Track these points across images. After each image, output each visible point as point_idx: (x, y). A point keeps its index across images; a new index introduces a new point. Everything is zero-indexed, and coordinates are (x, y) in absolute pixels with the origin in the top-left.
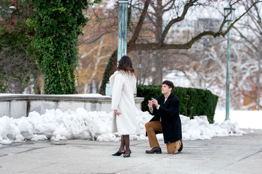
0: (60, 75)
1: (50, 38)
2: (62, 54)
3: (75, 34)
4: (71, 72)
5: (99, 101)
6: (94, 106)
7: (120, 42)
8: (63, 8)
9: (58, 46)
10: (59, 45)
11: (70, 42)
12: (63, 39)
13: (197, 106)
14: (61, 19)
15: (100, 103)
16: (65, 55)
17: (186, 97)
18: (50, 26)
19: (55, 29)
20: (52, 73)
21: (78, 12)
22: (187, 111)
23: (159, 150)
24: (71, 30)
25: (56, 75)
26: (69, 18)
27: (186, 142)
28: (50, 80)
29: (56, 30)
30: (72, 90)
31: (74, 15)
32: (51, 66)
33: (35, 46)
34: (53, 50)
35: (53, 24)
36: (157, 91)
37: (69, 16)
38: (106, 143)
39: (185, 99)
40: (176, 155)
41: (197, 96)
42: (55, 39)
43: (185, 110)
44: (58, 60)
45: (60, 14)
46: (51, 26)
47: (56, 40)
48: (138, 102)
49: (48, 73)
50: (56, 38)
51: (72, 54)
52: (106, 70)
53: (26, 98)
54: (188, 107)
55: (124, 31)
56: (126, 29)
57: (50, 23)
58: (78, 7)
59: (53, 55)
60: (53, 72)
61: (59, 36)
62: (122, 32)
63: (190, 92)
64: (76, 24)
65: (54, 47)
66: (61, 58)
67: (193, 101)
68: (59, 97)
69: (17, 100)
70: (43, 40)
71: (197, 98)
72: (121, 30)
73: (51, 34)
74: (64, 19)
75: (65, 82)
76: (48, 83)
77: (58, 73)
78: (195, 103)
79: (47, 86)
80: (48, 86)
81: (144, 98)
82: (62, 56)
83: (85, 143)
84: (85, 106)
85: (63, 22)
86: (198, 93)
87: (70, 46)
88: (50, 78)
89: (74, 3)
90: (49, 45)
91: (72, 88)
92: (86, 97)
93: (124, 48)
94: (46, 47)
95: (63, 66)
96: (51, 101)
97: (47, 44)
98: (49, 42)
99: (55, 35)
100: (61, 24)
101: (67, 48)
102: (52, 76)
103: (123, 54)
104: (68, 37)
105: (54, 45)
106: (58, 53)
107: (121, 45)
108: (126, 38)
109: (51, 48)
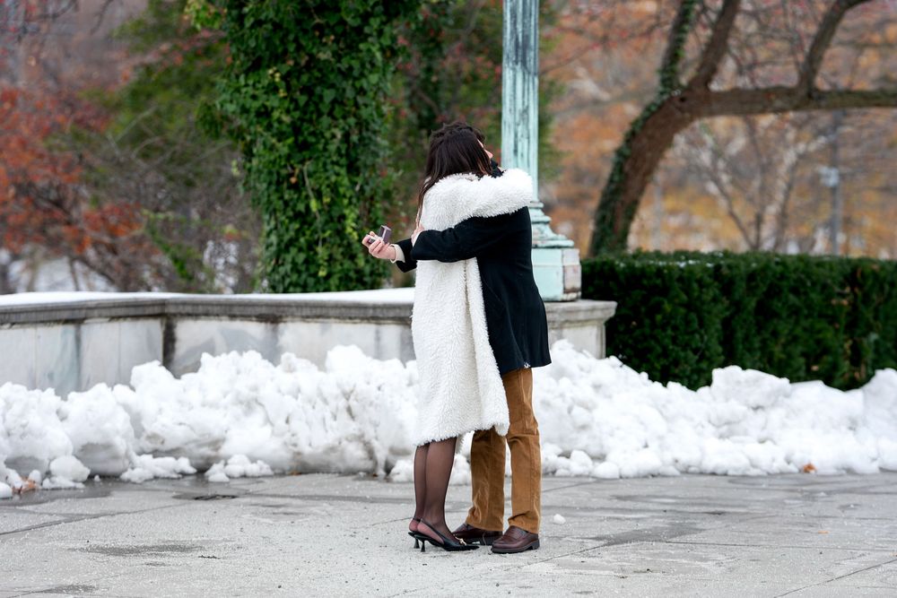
0: (316, 218)
1: (276, 71)
2: (322, 134)
3: (373, 56)
4: (367, 204)
7: (509, 83)
9: (307, 104)
10: (310, 98)
11: (353, 85)
12: (324, 75)
16: (334, 136)
18: (269, 26)
19: (291, 37)
20: (289, 209)
22: (849, 352)
24: (356, 38)
25: (304, 217)
28: (282, 236)
29: (296, 40)
30: (371, 272)
32: (282, 183)
33: (222, 106)
35: (281, 15)
36: (676, 275)
39: (833, 302)
40: (612, 547)
42: (297, 74)
43: (842, 347)
44: (310, 159)
46: (277, 26)
47: (298, 78)
48: (587, 321)
49: (275, 210)
50: (297, 72)
51: (365, 134)
53: (157, 310)
54: (849, 334)
55: (526, 38)
56: (532, 28)
57: (272, 15)
59: (287, 138)
60: (291, 204)
61: (308, 63)
62: (517, 39)
63: (863, 275)
64: (378, 16)
65: (292, 107)
66: (318, 150)
67: (876, 310)
68: (279, 305)
69: (113, 318)
70: (251, 82)
72: (512, 33)
73: (277, 58)
75: (338, 241)
76: (273, 249)
77: (308, 208)
79: (271, 260)
80: (277, 261)
81: (613, 304)
82: (323, 141)
84: (377, 339)
85: (321, 9)
87: (356, 105)
88: (282, 230)
90: (273, 102)
92: (380, 303)
93: (526, 104)
94: (259, 108)
95: (327, 182)
96: (251, 320)
97: (265, 97)
98: (272, 87)
99: (294, 59)
100: (315, 16)
101: (344, 110)
102: (287, 221)
103: (520, 129)
104: (344, 65)
105: (294, 100)
106: (307, 129)
107: (512, 93)
108: (532, 63)
109: (280, 110)
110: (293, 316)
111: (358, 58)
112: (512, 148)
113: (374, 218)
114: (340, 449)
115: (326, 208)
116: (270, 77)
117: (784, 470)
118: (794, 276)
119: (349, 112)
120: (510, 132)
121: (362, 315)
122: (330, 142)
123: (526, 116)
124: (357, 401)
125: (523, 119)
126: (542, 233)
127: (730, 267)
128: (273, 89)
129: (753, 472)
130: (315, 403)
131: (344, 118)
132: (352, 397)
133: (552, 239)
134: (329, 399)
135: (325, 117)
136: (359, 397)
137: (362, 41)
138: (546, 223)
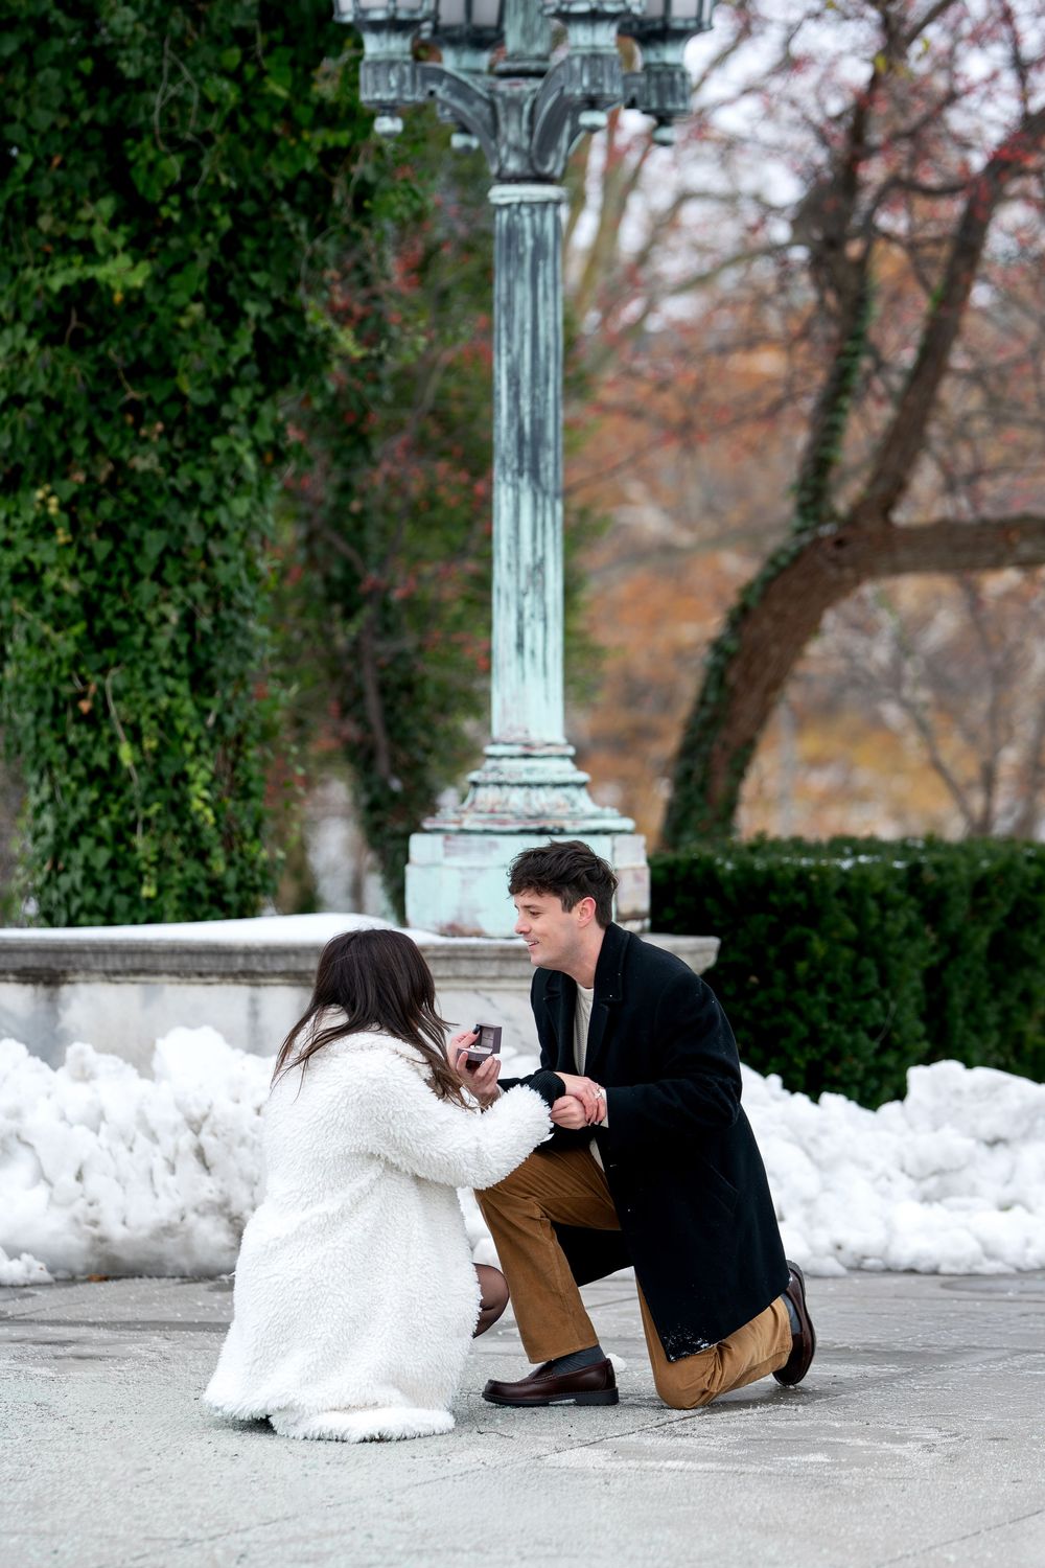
0: (130, 778)
1: (51, 494)
2: (141, 615)
3: (240, 463)
4: (230, 753)
7: (506, 513)
8: (124, 261)
9: (111, 557)
10: (117, 546)
11: (201, 520)
12: (143, 500)
14: (122, 350)
16: (164, 619)
18: (37, 407)
19: (80, 427)
20: (77, 762)
21: (253, 286)
24: (207, 429)
25: (107, 779)
26: (180, 335)
28: (66, 814)
30: (241, 886)
31: (228, 317)
32: (64, 711)
34: (71, 586)
35: (59, 384)
36: (834, 886)
37: (184, 322)
42: (91, 499)
44: (117, 664)
45: (111, 310)
46: (52, 406)
47: (94, 507)
49: (50, 765)
50: (91, 494)
51: (224, 614)
55: (538, 424)
56: (551, 405)
57: (42, 384)
58: (263, 251)
59: (74, 623)
60: (81, 752)
61: (112, 476)
62: (521, 428)
64: (248, 384)
65: (81, 563)
66: (134, 648)
70: (1, 516)
72: (510, 416)
73: (53, 468)
74: (147, 349)
75: (175, 824)
76: (47, 840)
77: (114, 759)
79: (44, 862)
80: (55, 865)
81: (713, 942)
82: (142, 629)
84: (254, 1014)
85: (138, 371)
87: (207, 558)
88: (64, 803)
89: (226, 223)
90: (44, 553)
92: (258, 945)
93: (539, 553)
94: (18, 566)
95: (151, 709)
96: (7, 981)
97: (28, 544)
98: (42, 524)
99: (86, 468)
100: (126, 385)
101: (183, 568)
102: (73, 786)
103: (528, 601)
104: (182, 482)
105: (83, 550)
106: (112, 605)
107: (512, 532)
108: (551, 473)
109: (57, 570)
110: (88, 970)
111: (210, 467)
112: (513, 639)
113: (243, 779)
114: (182, 1229)
115: (151, 760)
116: (38, 506)
119: (194, 571)
120: (508, 608)
121: (221, 969)
122: (156, 630)
123: (539, 577)
124: (215, 1135)
125: (534, 584)
126: (573, 804)
127: (938, 868)
128: (45, 528)
129: (989, 1267)
130: (133, 1141)
131: (184, 583)
132: (206, 1129)
133: (593, 817)
134: (159, 1134)
135: (147, 581)
136: (220, 1129)
137: (217, 433)
138: (580, 785)
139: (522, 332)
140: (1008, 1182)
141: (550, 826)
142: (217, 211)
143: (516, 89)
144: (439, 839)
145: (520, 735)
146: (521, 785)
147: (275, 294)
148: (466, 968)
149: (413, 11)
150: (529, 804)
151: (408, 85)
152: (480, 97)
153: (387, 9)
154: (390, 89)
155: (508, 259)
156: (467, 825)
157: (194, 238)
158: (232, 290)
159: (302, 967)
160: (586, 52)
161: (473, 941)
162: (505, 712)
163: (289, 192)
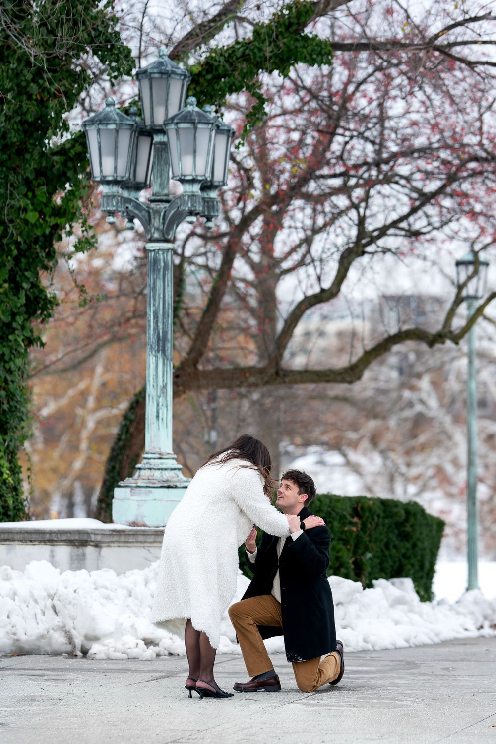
3: (19, 345)
5: (93, 539)
6: (78, 555)
7: (152, 366)
11: (4, 367)
13: (382, 550)
15: (97, 545)
17: (351, 523)
21: (26, 277)
22: (352, 567)
23: (272, 680)
24: (7, 332)
26: (1, 296)
27: (354, 655)
30: (15, 508)
31: (16, 288)
37: (2, 290)
38: (116, 663)
39: (346, 529)
40: (325, 694)
41: (381, 520)
43: (348, 563)
51: (12, 403)
52: (113, 450)
54: (355, 553)
55: (165, 333)
56: (169, 326)
58: (28, 263)
62: (159, 334)
63: (362, 508)
64: (22, 315)
67: (370, 535)
71: (381, 528)
72: (154, 329)
78: (376, 540)
83: (55, 666)
84: (52, 556)
86: (384, 512)
87: (6, 381)
89: (15, 252)
91: (14, 503)
92: (55, 529)
93: (165, 382)
103: (161, 400)
107: (154, 373)
108: (169, 352)
111: (9, 346)
112: (155, 414)
114: (48, 636)
117: (365, 649)
118: (325, 509)
120: (152, 402)
121: (40, 539)
123: (164, 391)
124: (59, 600)
125: (163, 393)
126: (178, 476)
130: (29, 603)
132: (55, 599)
133: (186, 482)
134: (38, 600)
136: (61, 598)
137: (10, 333)
138: (179, 469)
139: (159, 298)
140: (343, 619)
141: (172, 485)
142: (13, 248)
143: (158, 207)
144: (128, 489)
145: (157, 450)
146: (159, 469)
147: (31, 280)
148: (141, 538)
149: (122, 177)
150: (162, 476)
151: (119, 204)
152: (145, 209)
153: (113, 176)
154: (113, 206)
155: (154, 270)
156: (139, 484)
157: (5, 258)
158: (18, 279)
159: (73, 538)
160: (190, 194)
161: (143, 528)
162: (151, 442)
163: (36, 241)
